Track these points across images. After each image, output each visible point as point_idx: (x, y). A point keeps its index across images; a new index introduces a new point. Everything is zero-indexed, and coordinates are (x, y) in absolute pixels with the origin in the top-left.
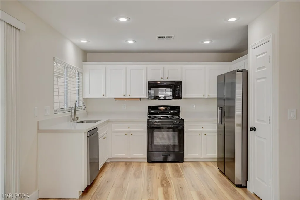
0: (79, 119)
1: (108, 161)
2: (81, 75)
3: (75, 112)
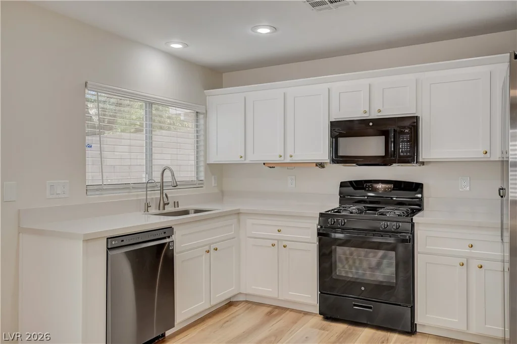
0: (178, 207)
1: (241, 298)
2: (201, 116)
3: (162, 193)
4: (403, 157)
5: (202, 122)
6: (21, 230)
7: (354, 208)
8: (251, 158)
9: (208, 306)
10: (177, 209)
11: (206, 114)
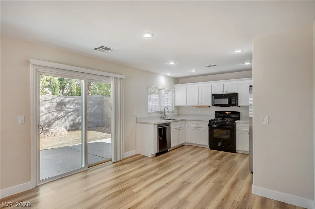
1: (186, 144)
2: (173, 92)
3: (164, 114)
4: (233, 104)
5: (173, 94)
6: (137, 122)
7: (219, 119)
8: (188, 104)
9: (177, 145)
10: (168, 119)
11: (174, 91)
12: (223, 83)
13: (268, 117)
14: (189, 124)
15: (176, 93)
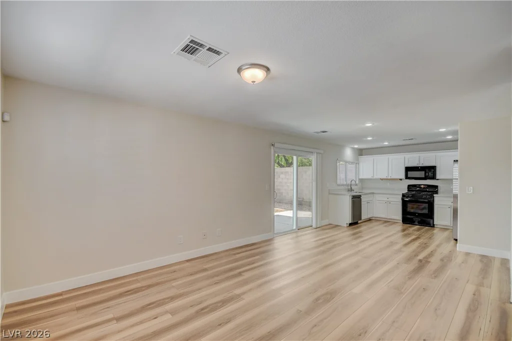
1: (373, 218)
3: (351, 187)
4: (431, 177)
5: (357, 166)
6: (329, 194)
7: (413, 192)
8: (375, 177)
11: (358, 163)
12: (419, 155)
13: (473, 188)
14: (378, 197)
15: (361, 165)
